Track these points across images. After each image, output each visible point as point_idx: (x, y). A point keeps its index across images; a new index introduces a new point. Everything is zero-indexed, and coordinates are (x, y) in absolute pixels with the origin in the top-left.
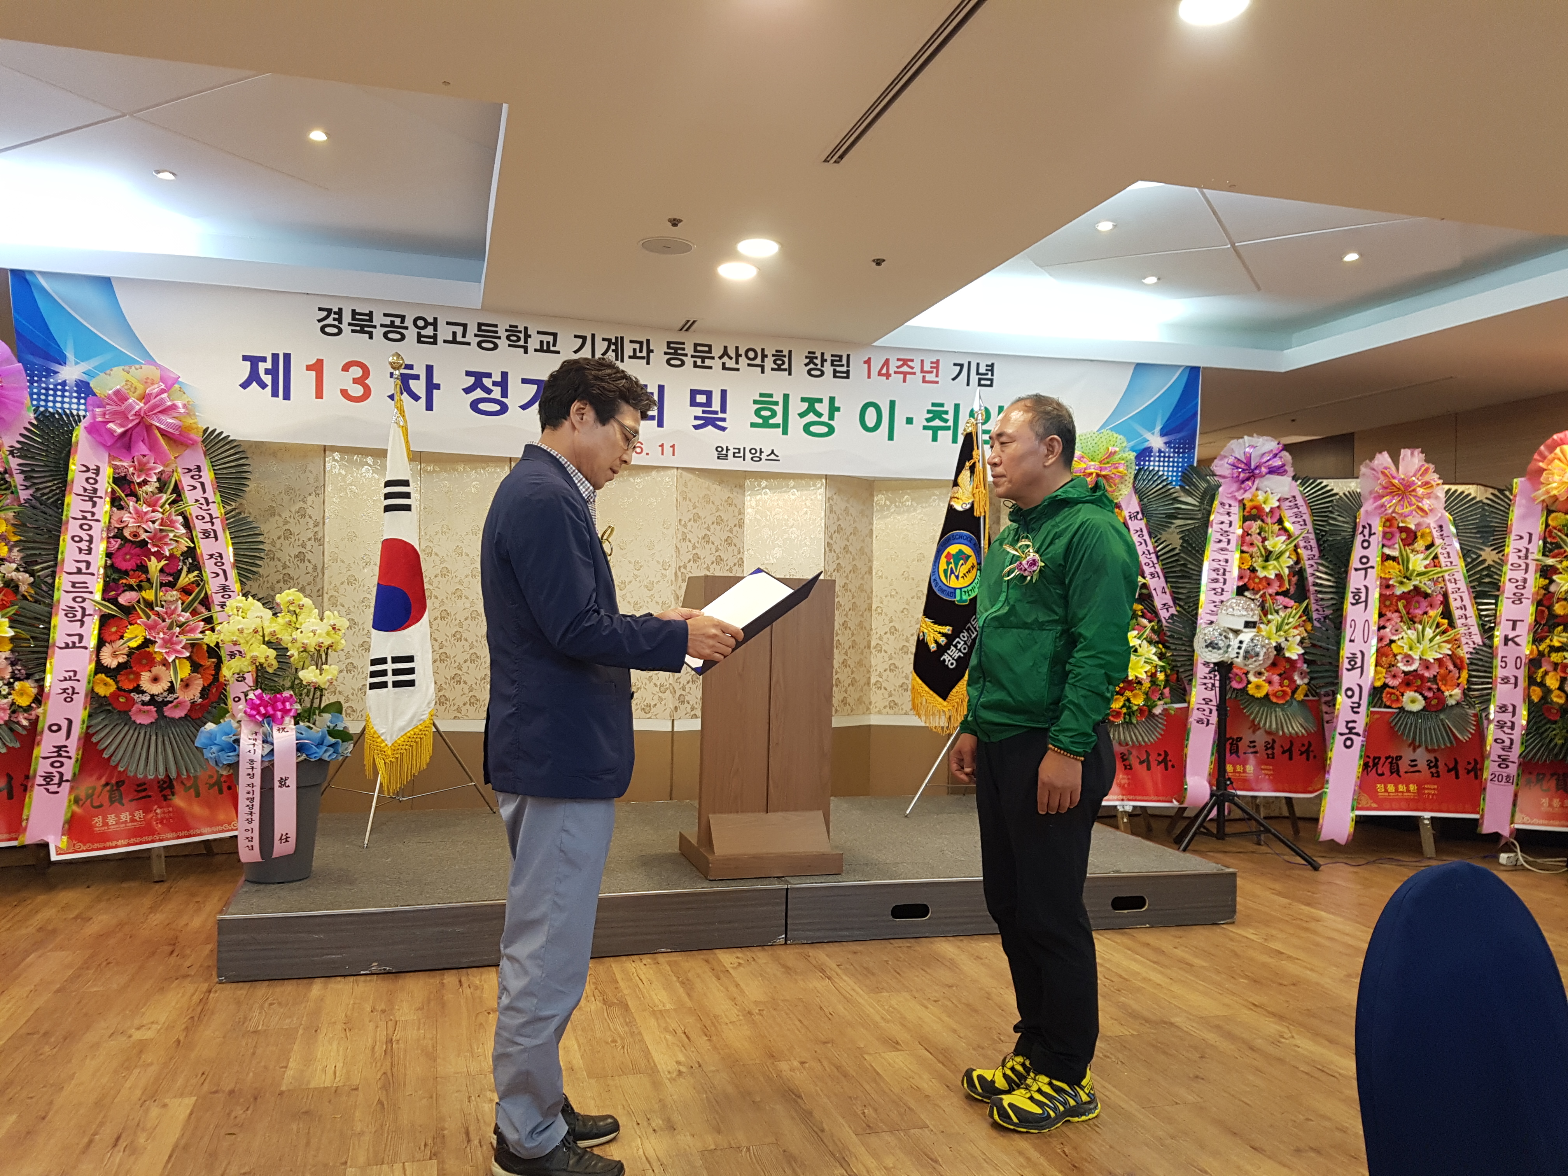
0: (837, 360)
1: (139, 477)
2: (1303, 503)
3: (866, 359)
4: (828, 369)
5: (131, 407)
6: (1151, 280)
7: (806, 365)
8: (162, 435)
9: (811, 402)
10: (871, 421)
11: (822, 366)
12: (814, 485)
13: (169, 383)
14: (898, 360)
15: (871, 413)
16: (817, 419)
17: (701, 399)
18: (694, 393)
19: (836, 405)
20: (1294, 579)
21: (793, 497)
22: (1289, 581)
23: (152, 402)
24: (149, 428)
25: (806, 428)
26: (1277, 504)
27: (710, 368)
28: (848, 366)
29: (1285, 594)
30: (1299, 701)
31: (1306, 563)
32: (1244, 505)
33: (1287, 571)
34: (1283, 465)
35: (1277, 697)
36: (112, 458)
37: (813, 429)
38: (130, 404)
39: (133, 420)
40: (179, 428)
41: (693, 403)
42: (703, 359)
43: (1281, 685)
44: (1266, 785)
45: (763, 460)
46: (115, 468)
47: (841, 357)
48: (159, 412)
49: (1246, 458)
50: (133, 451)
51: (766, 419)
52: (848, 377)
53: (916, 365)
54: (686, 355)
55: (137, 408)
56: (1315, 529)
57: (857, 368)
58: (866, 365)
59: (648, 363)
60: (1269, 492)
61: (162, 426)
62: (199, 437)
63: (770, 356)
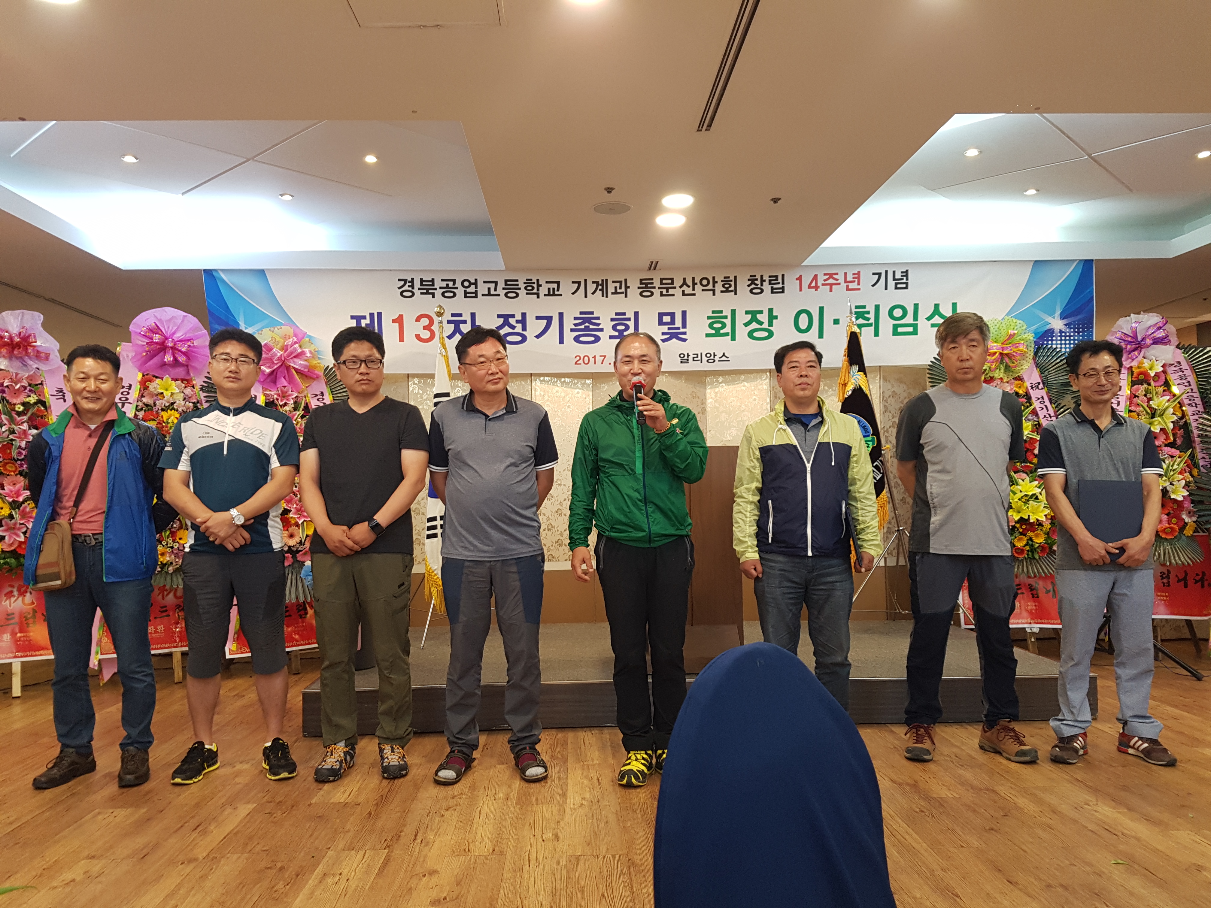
0: (773, 279)
1: (281, 401)
2: (1188, 368)
3: (798, 276)
4: (767, 287)
5: (275, 354)
6: (1032, 192)
7: (749, 286)
8: (297, 372)
9: (754, 315)
10: (803, 324)
11: (762, 285)
12: (761, 378)
13: (300, 337)
14: (825, 274)
15: (804, 318)
16: (759, 326)
17: (667, 319)
18: (661, 315)
19: (774, 314)
20: (1180, 432)
21: (744, 388)
22: (1174, 435)
23: (289, 350)
24: (288, 368)
25: (750, 335)
26: (1162, 369)
27: (673, 295)
28: (783, 283)
29: (1172, 445)
30: (1188, 536)
31: (1191, 419)
32: (1132, 372)
33: (1171, 426)
34: (1167, 336)
35: (1166, 533)
36: (264, 389)
37: (756, 334)
38: (274, 353)
39: (277, 364)
40: (306, 367)
41: (661, 323)
42: (667, 289)
43: (1169, 522)
44: (1162, 608)
45: (717, 361)
46: (266, 396)
47: (777, 277)
48: (295, 357)
49: (1133, 332)
50: (278, 383)
51: (717, 330)
52: (783, 292)
53: (841, 277)
54: (654, 288)
55: (279, 354)
56: (1199, 389)
57: (791, 284)
58: (798, 281)
59: (626, 296)
60: (1154, 358)
61: (296, 367)
62: (321, 373)
63: (719, 281)
